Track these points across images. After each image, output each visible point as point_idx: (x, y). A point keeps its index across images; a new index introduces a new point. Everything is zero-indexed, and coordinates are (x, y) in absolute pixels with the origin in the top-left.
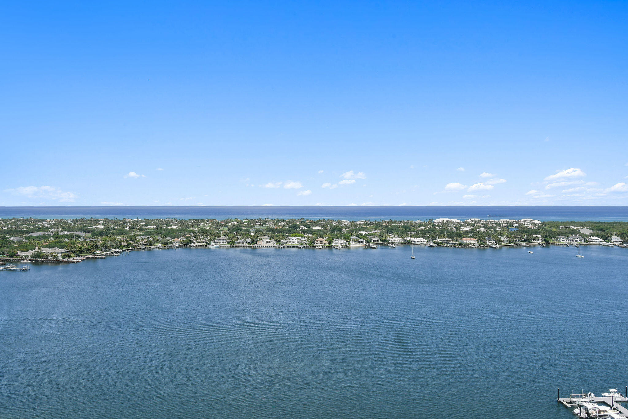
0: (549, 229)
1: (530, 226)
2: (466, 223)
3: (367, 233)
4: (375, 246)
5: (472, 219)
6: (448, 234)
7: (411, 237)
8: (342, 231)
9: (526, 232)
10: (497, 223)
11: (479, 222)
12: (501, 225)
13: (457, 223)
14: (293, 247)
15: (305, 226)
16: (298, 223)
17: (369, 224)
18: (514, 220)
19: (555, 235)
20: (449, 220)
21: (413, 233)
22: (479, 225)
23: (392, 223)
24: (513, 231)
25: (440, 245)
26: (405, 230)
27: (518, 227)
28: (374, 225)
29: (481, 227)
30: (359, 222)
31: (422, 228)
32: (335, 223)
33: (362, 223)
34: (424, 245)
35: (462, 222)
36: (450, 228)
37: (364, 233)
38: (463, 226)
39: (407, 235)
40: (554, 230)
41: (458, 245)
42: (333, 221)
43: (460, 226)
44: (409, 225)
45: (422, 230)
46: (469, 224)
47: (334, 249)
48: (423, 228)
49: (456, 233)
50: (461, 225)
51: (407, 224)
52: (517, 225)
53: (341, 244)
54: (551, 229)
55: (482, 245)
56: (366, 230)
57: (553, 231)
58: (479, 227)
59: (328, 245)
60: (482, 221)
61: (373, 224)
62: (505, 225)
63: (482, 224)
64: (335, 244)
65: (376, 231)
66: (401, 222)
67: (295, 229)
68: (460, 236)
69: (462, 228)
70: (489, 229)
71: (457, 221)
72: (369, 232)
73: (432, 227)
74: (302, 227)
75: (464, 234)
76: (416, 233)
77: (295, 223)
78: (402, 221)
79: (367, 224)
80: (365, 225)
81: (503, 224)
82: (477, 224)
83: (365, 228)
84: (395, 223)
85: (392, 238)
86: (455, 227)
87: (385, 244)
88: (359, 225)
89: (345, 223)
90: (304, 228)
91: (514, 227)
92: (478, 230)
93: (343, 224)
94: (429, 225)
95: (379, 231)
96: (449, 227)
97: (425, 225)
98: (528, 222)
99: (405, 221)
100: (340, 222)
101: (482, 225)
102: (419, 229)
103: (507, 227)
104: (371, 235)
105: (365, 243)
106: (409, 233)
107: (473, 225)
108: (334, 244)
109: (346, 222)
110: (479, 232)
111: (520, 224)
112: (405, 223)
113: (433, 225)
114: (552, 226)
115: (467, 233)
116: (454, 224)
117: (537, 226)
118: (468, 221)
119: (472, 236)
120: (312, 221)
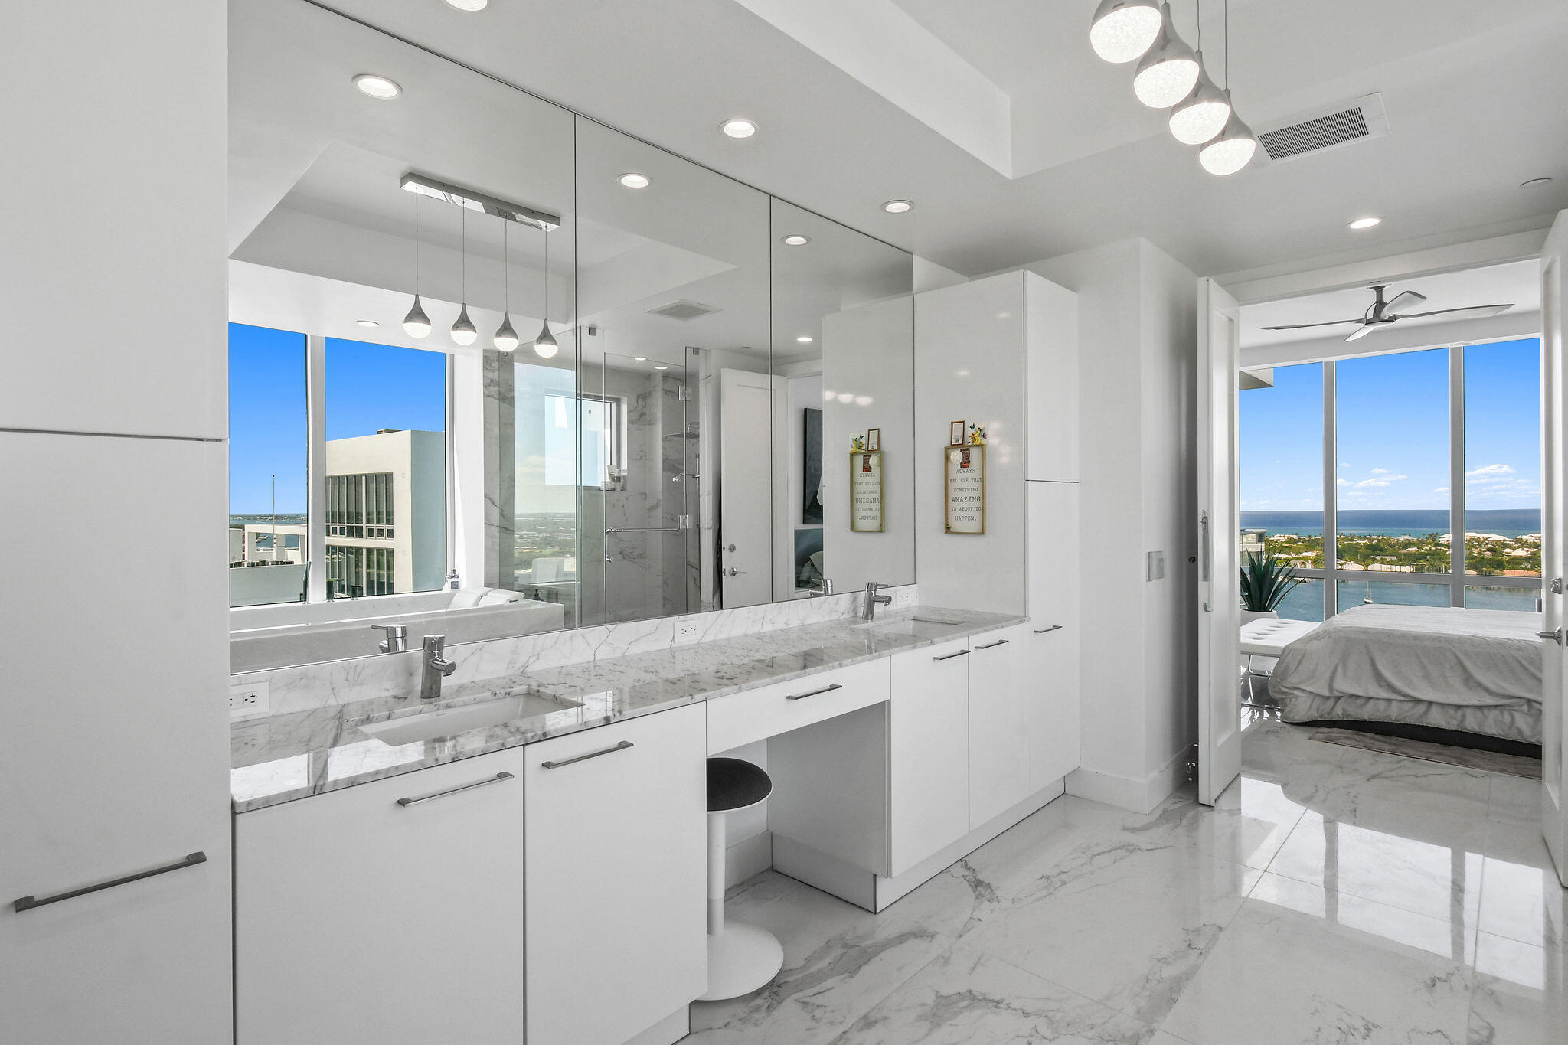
2: (1518, 541)
3: (1289, 557)
5: (1533, 535)
7: (1382, 563)
13: (1496, 543)
17: (1296, 542)
20: (1478, 535)
21: (1388, 558)
26: (1374, 551)
28: (1308, 544)
31: (1410, 550)
33: (1282, 539)
35: (1508, 540)
36: (1475, 551)
37: (1283, 556)
38: (1510, 547)
39: (1374, 561)
43: (1504, 548)
45: (1410, 554)
46: (1524, 545)
48: (1413, 549)
49: (1490, 560)
51: (1379, 541)
56: (1288, 550)
61: (1304, 541)
65: (1309, 554)
66: (1365, 538)
68: (1500, 565)
71: (1495, 537)
72: (1294, 556)
73: (1433, 548)
75: (1508, 563)
76: (1394, 558)
79: (1291, 541)
80: (1286, 543)
85: (1341, 564)
86: (1490, 550)
88: (1276, 542)
94: (1427, 544)
95: (1314, 554)
96: (1476, 548)
97: (1419, 544)
104: (1297, 559)
106: (1378, 558)
113: (1437, 545)
115: (1521, 559)
118: (1525, 538)
119: (1529, 566)
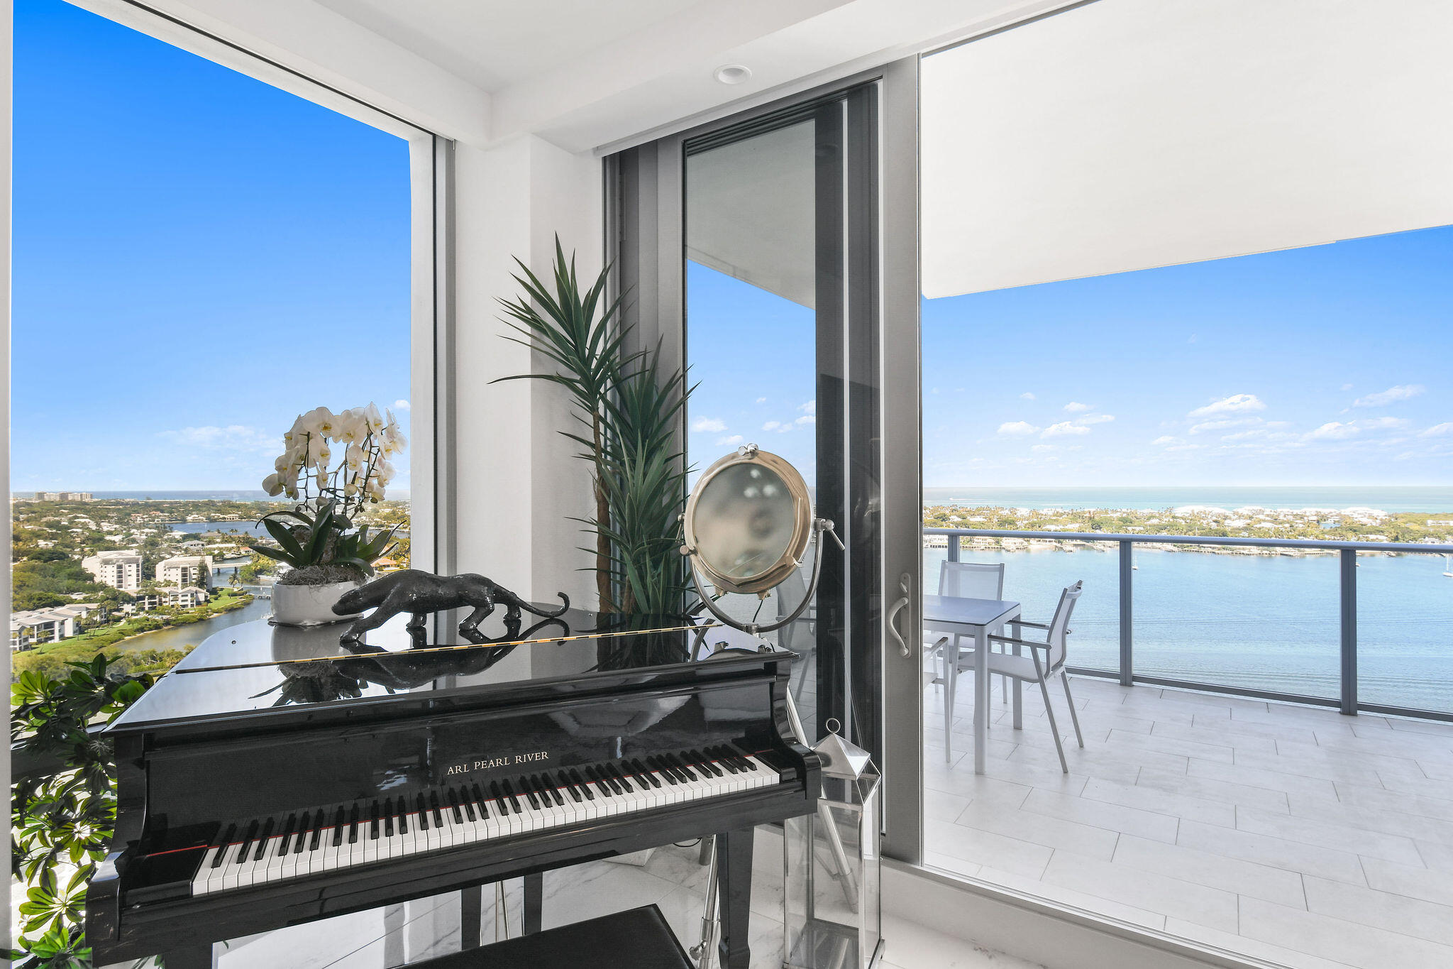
0: (1403, 525)
1: (1365, 520)
4: (1072, 548)
6: (1202, 531)
8: (1016, 525)
9: (1355, 531)
10: (1297, 515)
11: (1261, 512)
12: (1306, 518)
14: (940, 546)
15: (959, 516)
16: (947, 512)
18: (1333, 510)
19: (1416, 536)
22: (1261, 517)
23: (1100, 513)
24: (1328, 529)
25: (1186, 549)
27: (1338, 522)
29: (1264, 521)
30: (1044, 512)
32: (1007, 511)
34: (1156, 548)
40: (1414, 527)
41: (1219, 550)
42: (1002, 509)
44: (1130, 517)
47: (1003, 551)
50: (1226, 518)
52: (1337, 519)
53: (1015, 543)
54: (1406, 525)
55: (1264, 552)
57: (1412, 530)
58: (1260, 522)
59: (993, 546)
60: (1268, 511)
62: (1315, 518)
63: (1268, 516)
64: (1006, 543)
67: (943, 520)
69: (1227, 522)
70: (1281, 523)
74: (952, 517)
77: (942, 512)
78: (1119, 510)
81: (1308, 517)
82: (1257, 516)
83: (1055, 520)
84: (1107, 513)
87: (1089, 546)
89: (1022, 513)
90: (957, 519)
91: (1330, 522)
92: (1258, 526)
93: (1019, 514)
98: (1361, 514)
99: (1124, 510)
100: (1013, 511)
101: (1269, 519)
102: (1149, 523)
103: (1318, 522)
105: (1055, 544)
107: (1251, 518)
108: (1004, 545)
109: (1023, 511)
110: (1260, 529)
111: (1343, 517)
112: (1124, 513)
114: (1410, 521)
116: (1212, 516)
117: (1378, 521)
120: (969, 509)
